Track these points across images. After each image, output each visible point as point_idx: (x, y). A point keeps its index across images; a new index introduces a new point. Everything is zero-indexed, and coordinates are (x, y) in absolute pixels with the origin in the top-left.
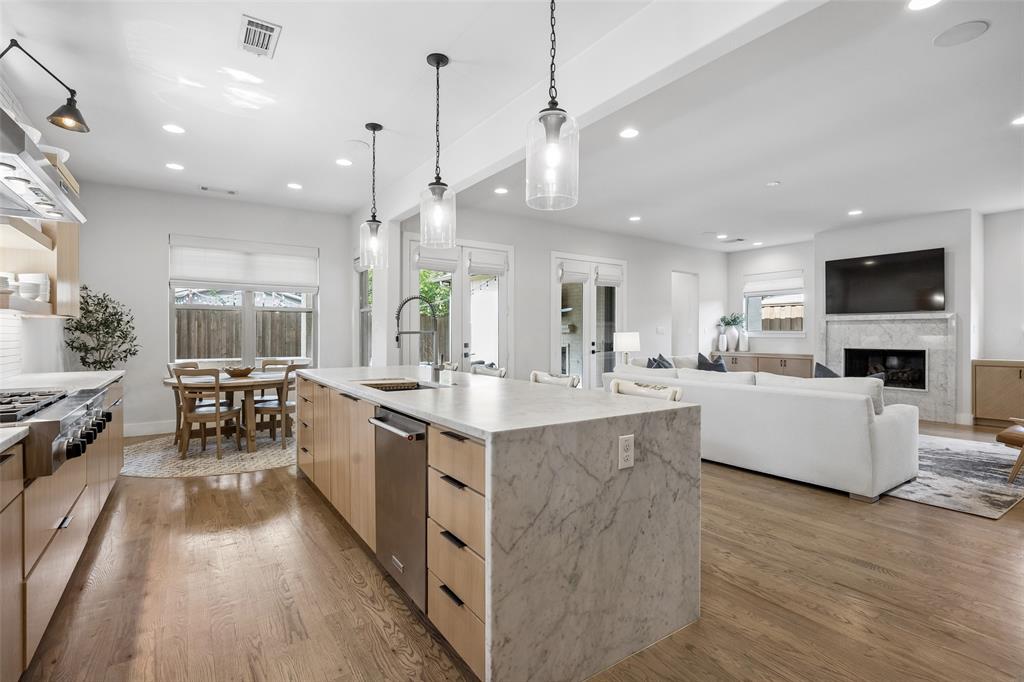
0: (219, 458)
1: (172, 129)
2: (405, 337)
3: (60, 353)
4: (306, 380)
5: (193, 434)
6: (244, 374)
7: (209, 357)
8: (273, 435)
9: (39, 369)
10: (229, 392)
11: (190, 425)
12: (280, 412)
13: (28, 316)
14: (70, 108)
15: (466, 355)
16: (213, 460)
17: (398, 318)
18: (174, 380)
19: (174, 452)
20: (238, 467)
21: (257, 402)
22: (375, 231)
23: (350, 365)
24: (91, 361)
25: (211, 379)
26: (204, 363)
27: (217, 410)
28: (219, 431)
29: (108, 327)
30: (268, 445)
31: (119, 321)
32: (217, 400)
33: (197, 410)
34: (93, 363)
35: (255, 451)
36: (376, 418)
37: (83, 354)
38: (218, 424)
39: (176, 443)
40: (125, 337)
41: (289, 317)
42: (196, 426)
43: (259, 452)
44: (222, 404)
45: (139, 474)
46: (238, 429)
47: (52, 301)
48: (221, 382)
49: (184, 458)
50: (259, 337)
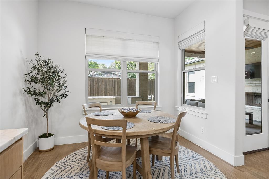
31: (59, 76)
37: (36, 97)
40: (61, 87)
50: (113, 87)
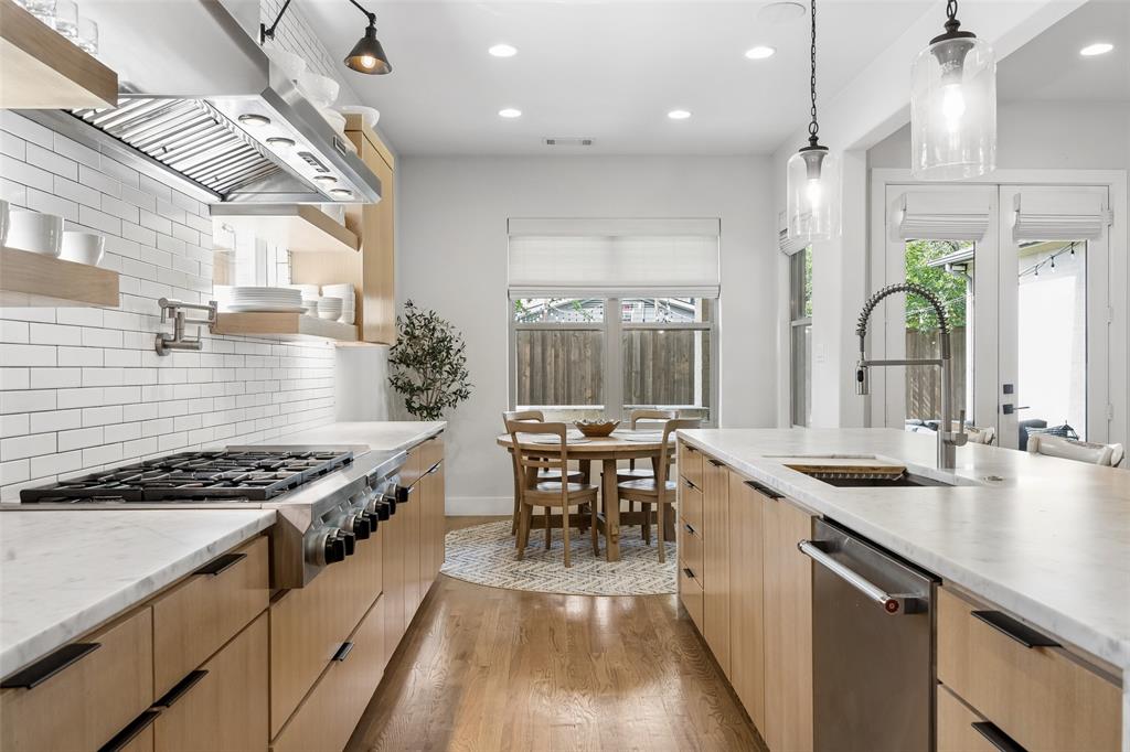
0: (567, 565)
1: (502, 51)
2: (875, 373)
3: (384, 396)
4: (691, 449)
5: (535, 522)
6: (602, 432)
7: (569, 403)
8: (646, 536)
9: (357, 417)
10: (585, 459)
11: (530, 508)
12: (656, 498)
13: (341, 344)
14: (369, 44)
15: (1008, 409)
16: (558, 566)
17: (862, 333)
18: (509, 439)
19: (510, 547)
20: (590, 585)
21: (622, 478)
22: (815, 167)
23: (773, 425)
24: (416, 405)
25: (555, 438)
26: (551, 413)
27: (565, 487)
28: (566, 521)
29: (435, 358)
30: (638, 552)
31: (449, 348)
32: (564, 471)
33: (539, 486)
34: (419, 409)
35: (617, 559)
36: (814, 543)
37: (408, 396)
38: (565, 510)
39: (514, 533)
40: (455, 373)
41: (679, 340)
42: (539, 510)
43: (623, 564)
44: (572, 479)
45: (463, 576)
46: (594, 521)
47: (358, 322)
48: (569, 443)
49: (520, 558)
50: (636, 373)
